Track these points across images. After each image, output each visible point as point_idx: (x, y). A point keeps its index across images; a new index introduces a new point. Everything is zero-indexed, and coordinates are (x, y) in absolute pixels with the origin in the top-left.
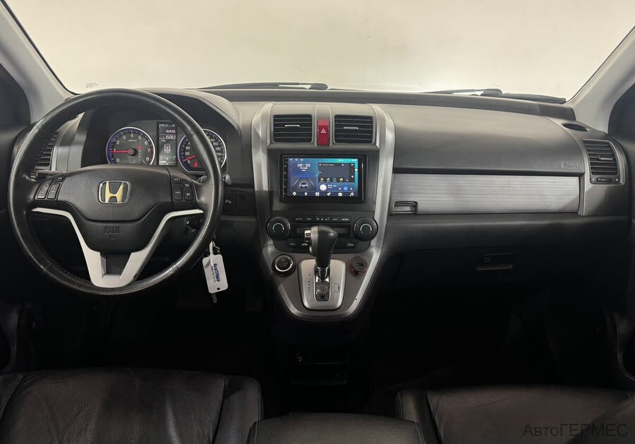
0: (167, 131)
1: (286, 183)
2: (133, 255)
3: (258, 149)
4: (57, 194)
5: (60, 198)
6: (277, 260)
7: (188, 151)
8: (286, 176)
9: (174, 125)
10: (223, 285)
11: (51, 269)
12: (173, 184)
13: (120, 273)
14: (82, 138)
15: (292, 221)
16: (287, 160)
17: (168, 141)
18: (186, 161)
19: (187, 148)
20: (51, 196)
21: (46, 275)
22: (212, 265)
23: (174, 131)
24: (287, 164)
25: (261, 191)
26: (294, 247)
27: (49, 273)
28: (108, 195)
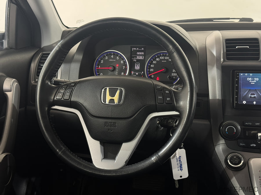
0: (138, 53)
1: (237, 94)
2: (124, 145)
3: (213, 66)
4: (70, 96)
5: (73, 99)
6: (229, 157)
7: (152, 68)
8: (237, 88)
9: (143, 49)
10: (185, 173)
11: (64, 152)
12: (156, 91)
13: (114, 158)
14: (80, 57)
15: (242, 124)
16: (238, 75)
17: (138, 61)
18: (151, 76)
19: (152, 66)
20: (66, 97)
21: (61, 156)
22: (178, 157)
23: (143, 53)
24: (238, 78)
25: (214, 100)
26: (243, 147)
27: (63, 156)
28: (108, 98)
